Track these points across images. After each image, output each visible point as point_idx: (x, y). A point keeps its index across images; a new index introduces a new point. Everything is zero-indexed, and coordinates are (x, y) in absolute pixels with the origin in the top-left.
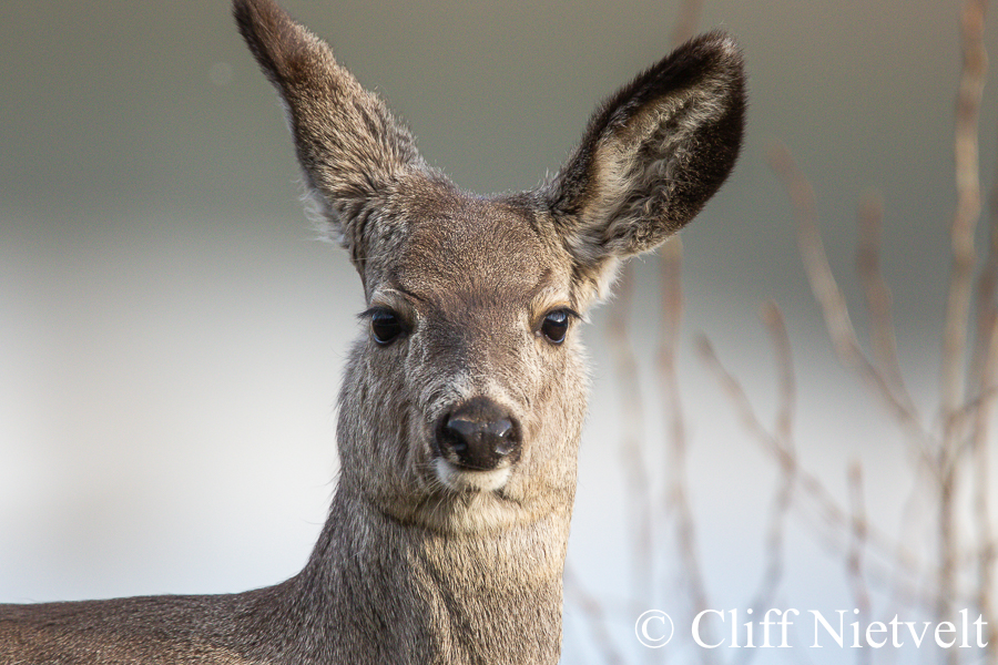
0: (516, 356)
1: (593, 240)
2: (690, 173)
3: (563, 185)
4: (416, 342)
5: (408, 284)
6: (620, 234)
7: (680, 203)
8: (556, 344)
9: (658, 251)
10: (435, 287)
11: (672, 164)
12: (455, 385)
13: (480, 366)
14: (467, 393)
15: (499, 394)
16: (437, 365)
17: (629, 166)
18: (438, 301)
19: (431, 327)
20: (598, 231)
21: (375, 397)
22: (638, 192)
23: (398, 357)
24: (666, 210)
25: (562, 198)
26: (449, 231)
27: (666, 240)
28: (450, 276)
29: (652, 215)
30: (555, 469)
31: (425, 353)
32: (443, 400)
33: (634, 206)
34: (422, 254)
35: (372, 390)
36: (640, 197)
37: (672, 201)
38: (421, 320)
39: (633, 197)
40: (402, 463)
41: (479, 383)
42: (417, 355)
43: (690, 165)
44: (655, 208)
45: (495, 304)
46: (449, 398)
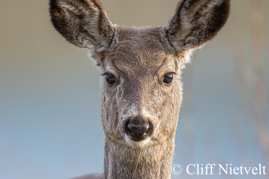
0: (153, 94)
1: (181, 43)
2: (212, 22)
3: (170, 25)
4: (120, 88)
5: (118, 66)
6: (189, 42)
7: (208, 32)
8: (168, 85)
9: (202, 48)
10: (127, 68)
11: (206, 19)
12: (131, 110)
13: (140, 102)
14: (135, 114)
15: (146, 114)
16: (126, 99)
17: (191, 20)
18: (128, 74)
19: (125, 83)
20: (183, 40)
21: (108, 102)
22: (195, 27)
23: (114, 92)
24: (204, 34)
25: (170, 29)
26: (131, 46)
27: (204, 44)
28: (132, 63)
29: (199, 36)
30: (169, 127)
31: (123, 93)
32: (127, 115)
33: (194, 32)
34: (122, 55)
35: (107, 99)
36: (196, 29)
37: (206, 31)
38: (122, 81)
39: (193, 29)
40: (116, 125)
41: (139, 109)
42: (120, 93)
43: (212, 20)
44: (200, 34)
45: (146, 75)
46: (129, 114)
